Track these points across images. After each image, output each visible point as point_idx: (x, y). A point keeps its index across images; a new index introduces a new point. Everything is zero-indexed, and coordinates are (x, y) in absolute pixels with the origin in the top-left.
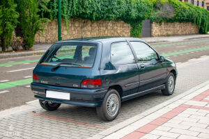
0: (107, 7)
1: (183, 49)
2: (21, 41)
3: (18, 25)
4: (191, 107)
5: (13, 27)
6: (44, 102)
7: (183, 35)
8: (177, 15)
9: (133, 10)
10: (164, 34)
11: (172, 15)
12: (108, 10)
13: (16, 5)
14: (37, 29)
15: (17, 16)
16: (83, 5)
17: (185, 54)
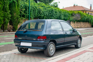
0: (51, 14)
1: (84, 33)
2: (12, 27)
3: (11, 20)
4: (89, 51)
5: (8, 21)
6: (19, 48)
7: (84, 28)
8: (82, 19)
9: (62, 16)
10: (76, 27)
11: (79, 19)
12: (51, 15)
13: (10, 11)
14: (19, 22)
15: (10, 16)
16: (40, 12)
17: (85, 34)
